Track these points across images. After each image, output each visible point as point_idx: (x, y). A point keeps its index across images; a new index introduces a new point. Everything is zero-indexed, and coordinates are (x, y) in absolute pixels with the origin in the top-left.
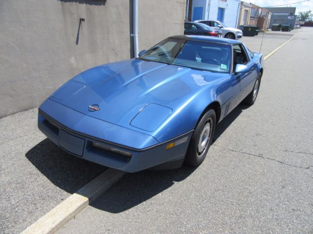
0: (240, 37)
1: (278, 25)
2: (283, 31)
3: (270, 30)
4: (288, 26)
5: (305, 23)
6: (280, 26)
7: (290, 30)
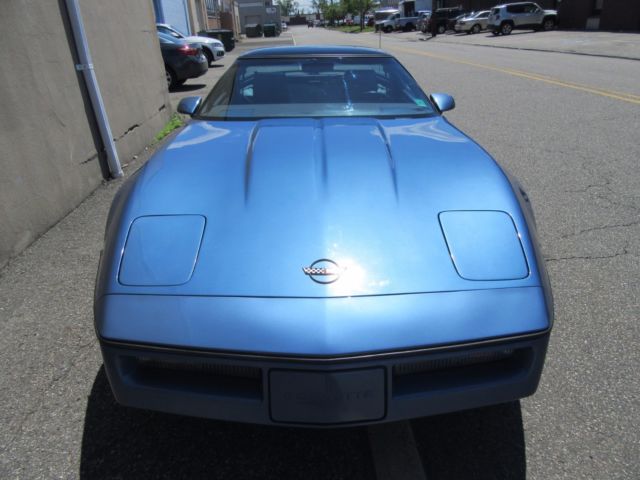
0: (221, 54)
1: (255, 25)
2: (266, 36)
3: (244, 36)
4: (273, 27)
5: (291, 19)
6: (259, 27)
7: (278, 35)
